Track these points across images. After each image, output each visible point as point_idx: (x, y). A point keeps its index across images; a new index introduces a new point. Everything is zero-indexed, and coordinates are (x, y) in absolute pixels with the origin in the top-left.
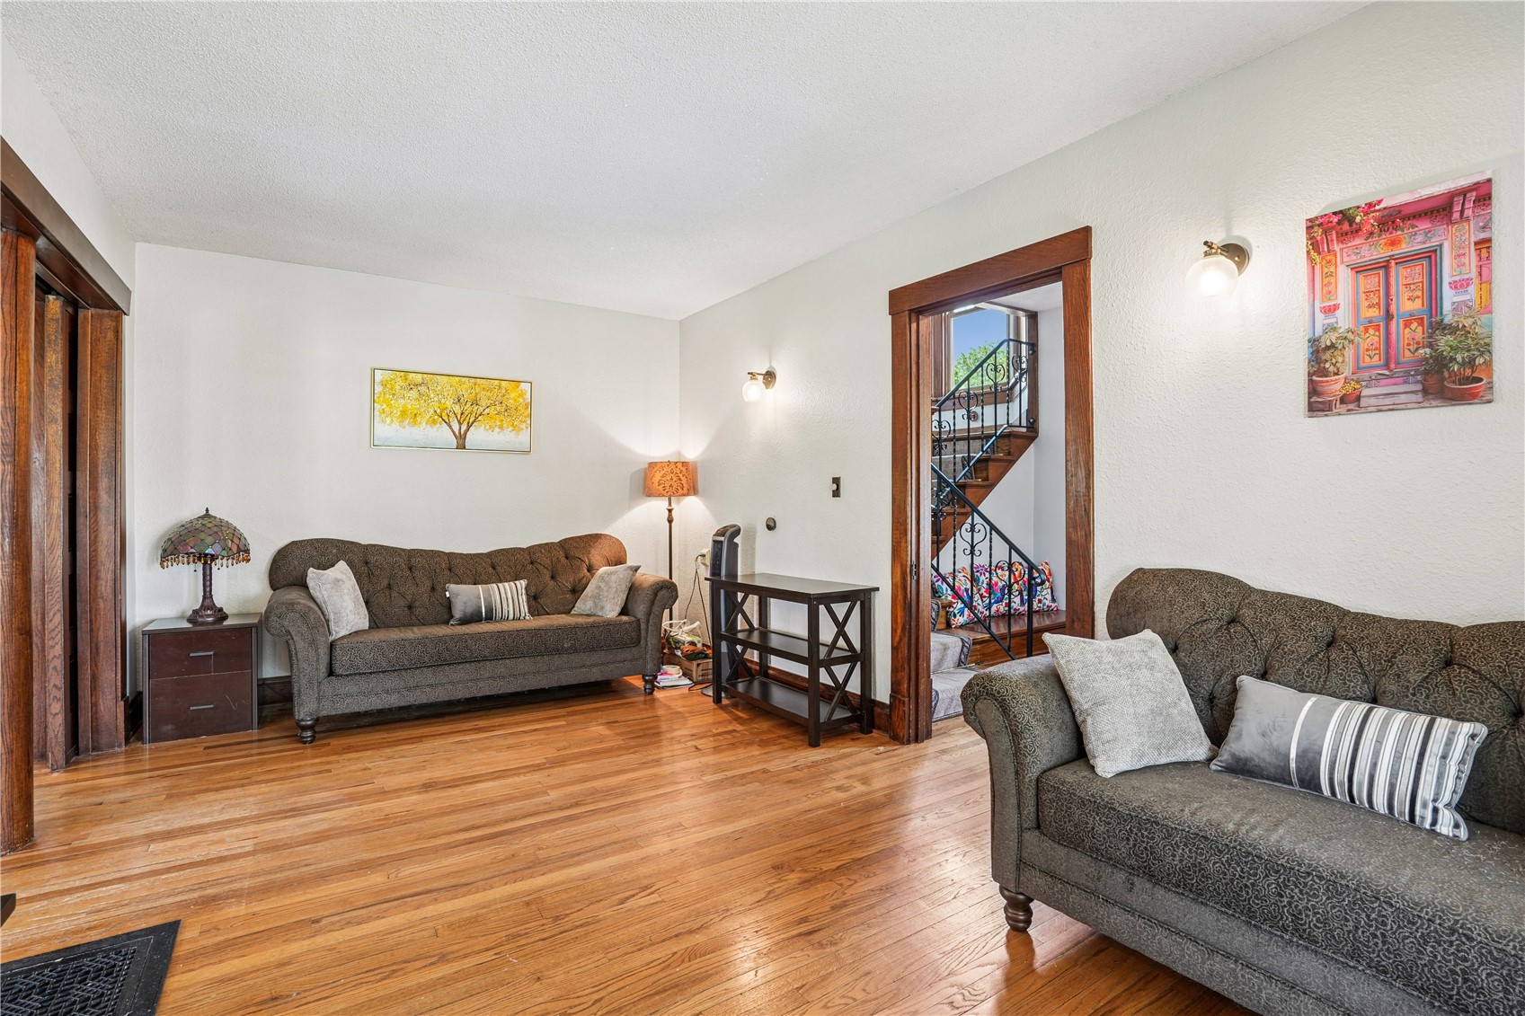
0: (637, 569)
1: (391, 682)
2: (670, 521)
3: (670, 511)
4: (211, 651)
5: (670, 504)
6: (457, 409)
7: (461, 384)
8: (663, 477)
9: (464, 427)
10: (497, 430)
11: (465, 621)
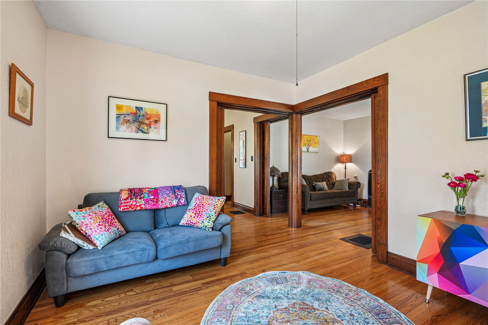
0: (349, 179)
1: (319, 202)
2: (345, 169)
3: (345, 166)
4: (282, 195)
5: (345, 165)
6: (307, 143)
7: (308, 137)
8: (347, 158)
9: (308, 147)
10: (314, 147)
11: (319, 190)
